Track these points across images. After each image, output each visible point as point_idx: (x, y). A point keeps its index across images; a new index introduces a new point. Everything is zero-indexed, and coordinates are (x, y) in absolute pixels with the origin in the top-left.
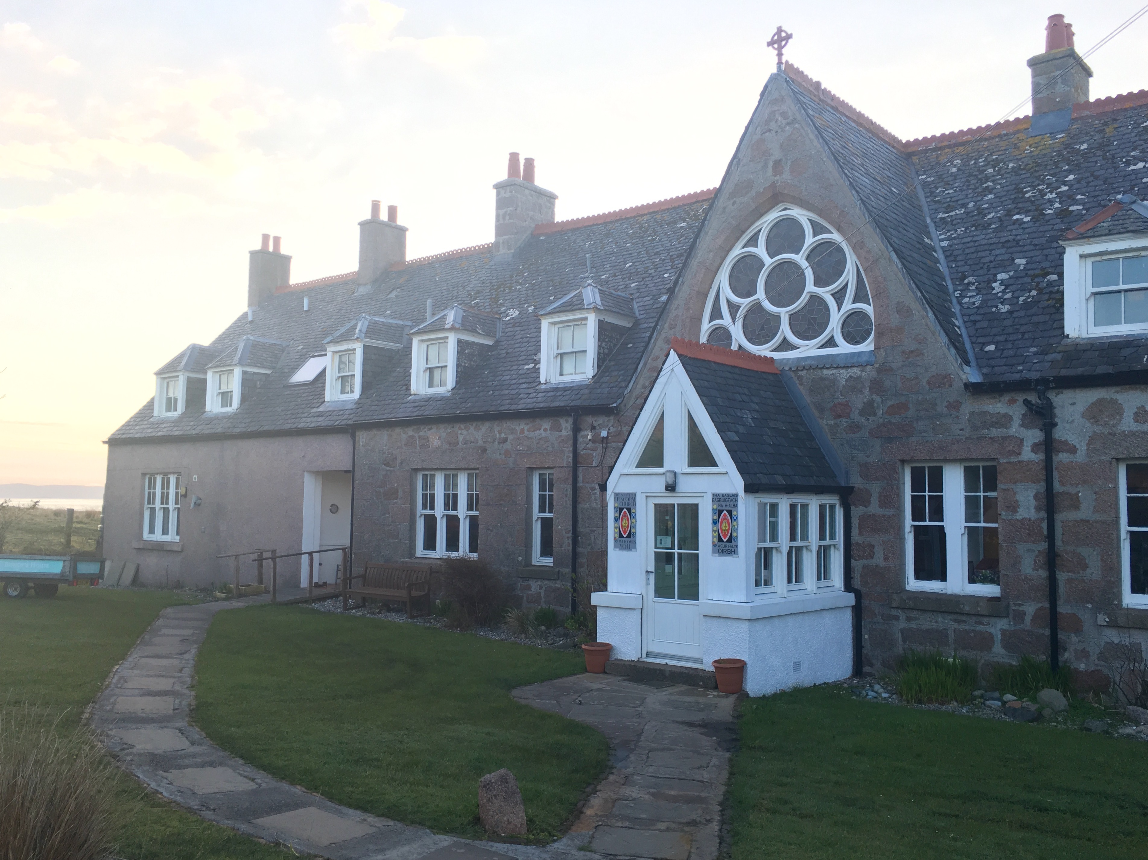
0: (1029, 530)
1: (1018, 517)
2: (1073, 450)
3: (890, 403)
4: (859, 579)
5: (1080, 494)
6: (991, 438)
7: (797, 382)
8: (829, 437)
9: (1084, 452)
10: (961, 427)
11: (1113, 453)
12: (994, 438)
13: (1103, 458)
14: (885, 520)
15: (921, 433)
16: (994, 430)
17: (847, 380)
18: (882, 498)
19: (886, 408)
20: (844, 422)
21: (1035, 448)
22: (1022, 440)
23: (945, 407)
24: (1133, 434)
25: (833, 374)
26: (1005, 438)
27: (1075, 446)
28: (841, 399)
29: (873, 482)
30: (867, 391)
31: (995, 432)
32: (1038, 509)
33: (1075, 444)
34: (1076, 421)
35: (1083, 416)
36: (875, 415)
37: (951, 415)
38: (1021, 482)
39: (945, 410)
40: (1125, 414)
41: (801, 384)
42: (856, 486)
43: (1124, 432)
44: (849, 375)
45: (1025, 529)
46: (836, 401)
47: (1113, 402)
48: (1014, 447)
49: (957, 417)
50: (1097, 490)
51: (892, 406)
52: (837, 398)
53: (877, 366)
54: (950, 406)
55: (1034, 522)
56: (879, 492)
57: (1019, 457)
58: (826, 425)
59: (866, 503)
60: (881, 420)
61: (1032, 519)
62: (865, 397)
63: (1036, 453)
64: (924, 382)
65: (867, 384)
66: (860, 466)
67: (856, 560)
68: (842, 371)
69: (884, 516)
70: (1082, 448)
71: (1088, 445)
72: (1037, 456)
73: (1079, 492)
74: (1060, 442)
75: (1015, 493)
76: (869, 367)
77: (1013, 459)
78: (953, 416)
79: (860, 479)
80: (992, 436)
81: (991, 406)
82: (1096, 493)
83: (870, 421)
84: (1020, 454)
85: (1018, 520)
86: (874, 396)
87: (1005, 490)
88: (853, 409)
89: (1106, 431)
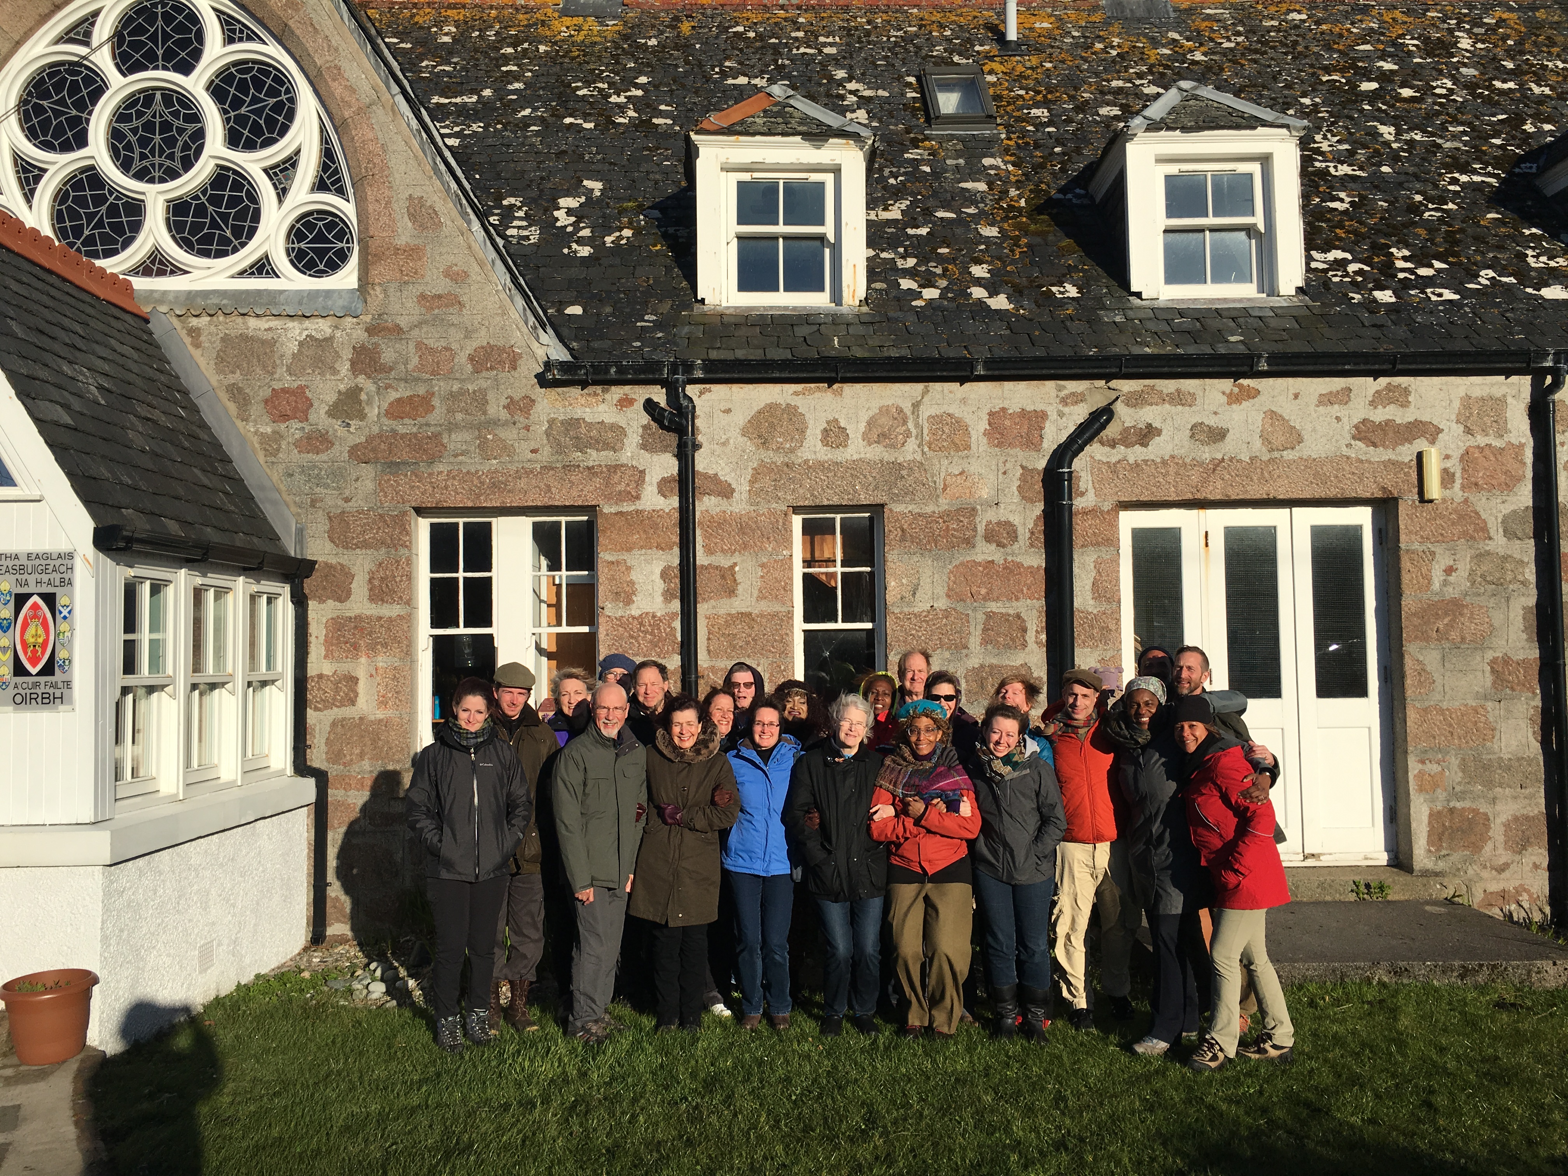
0: (652, 633)
1: (633, 613)
2: (726, 492)
3: (393, 395)
4: (323, 748)
5: (737, 569)
6: (588, 468)
7: (188, 340)
8: (262, 459)
9: (745, 496)
10: (533, 445)
11: (791, 499)
12: (593, 467)
13: (774, 505)
14: (382, 626)
15: (456, 456)
16: (594, 453)
17: (301, 344)
18: (376, 583)
19: (385, 405)
20: (294, 429)
21: (663, 487)
22: (643, 472)
23: (504, 407)
24: (822, 466)
25: (270, 329)
26: (614, 468)
27: (730, 485)
28: (289, 382)
29: (358, 551)
30: (344, 368)
31: (594, 457)
32: (668, 596)
33: (730, 480)
34: (731, 441)
35: (744, 432)
36: (362, 416)
37: (514, 424)
38: (642, 548)
39: (504, 415)
40: (808, 432)
41: (197, 346)
42: (320, 559)
43: (806, 462)
44: (306, 333)
45: (646, 632)
46: (277, 386)
47: (791, 412)
48: (628, 485)
49: (527, 428)
50: (765, 560)
51: (399, 400)
52: (280, 380)
53: (368, 318)
54: (511, 405)
55: (661, 621)
56: (371, 572)
57: (637, 502)
58: (256, 433)
59: (343, 594)
60: (376, 430)
61: (659, 615)
62: (342, 380)
63: (665, 497)
64: (462, 358)
65: (347, 354)
66: (330, 518)
67: (317, 709)
68: (290, 324)
69: (380, 618)
70: (742, 488)
71: (752, 482)
72: (668, 502)
73: (735, 564)
74: (706, 476)
75: (629, 569)
76: (350, 319)
77: (627, 507)
78: (518, 425)
79: (329, 545)
80: (591, 464)
81: (588, 410)
82: (763, 566)
83: (352, 429)
84: (638, 497)
85: (634, 618)
86: (361, 380)
87: (613, 563)
88: (316, 404)
89: (779, 459)
